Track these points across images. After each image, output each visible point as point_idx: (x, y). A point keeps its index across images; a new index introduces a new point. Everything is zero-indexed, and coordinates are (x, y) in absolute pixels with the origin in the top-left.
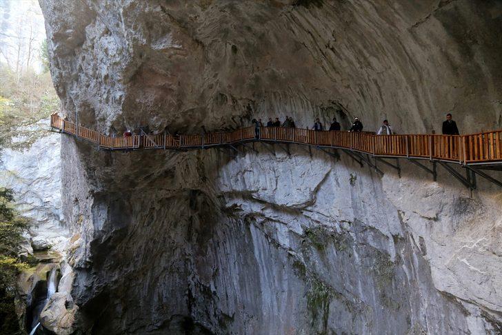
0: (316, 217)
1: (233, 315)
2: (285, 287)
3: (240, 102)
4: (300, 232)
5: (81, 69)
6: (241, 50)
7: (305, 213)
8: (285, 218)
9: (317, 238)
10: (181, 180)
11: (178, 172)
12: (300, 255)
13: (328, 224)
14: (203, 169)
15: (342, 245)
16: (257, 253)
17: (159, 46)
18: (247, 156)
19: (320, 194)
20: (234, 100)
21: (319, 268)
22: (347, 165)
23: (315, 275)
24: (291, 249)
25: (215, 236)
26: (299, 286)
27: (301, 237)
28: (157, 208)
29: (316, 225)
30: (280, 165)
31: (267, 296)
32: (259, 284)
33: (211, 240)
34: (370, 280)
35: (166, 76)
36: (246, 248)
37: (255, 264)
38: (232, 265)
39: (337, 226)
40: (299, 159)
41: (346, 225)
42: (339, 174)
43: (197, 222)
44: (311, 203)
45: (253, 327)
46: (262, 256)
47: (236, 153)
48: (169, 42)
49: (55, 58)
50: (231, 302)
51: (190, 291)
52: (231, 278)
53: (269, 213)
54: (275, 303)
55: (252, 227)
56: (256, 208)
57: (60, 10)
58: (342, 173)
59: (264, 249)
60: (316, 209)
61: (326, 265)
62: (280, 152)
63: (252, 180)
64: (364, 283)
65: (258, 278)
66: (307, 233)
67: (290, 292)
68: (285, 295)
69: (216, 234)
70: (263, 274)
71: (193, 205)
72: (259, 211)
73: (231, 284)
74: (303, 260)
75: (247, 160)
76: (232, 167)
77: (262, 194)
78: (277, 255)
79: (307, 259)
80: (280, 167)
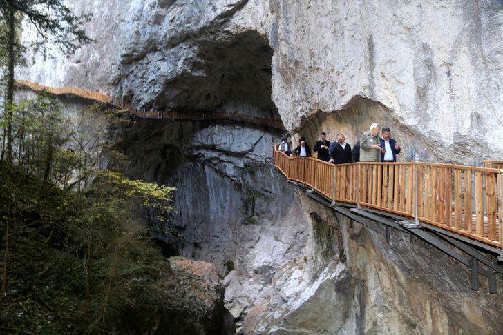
0: (253, 157)
1: (185, 226)
2: (228, 198)
3: (218, 100)
4: (242, 166)
5: (132, 72)
6: (226, 77)
7: (247, 155)
8: (233, 159)
9: (251, 169)
10: (165, 138)
11: (165, 134)
12: (240, 179)
13: (259, 160)
14: (182, 132)
15: (265, 169)
16: (208, 182)
17: (197, 74)
18: (217, 126)
19: (257, 145)
20: (216, 98)
21: (251, 183)
22: (271, 134)
23: (248, 188)
24: (234, 177)
25: (175, 175)
26: (237, 196)
27: (242, 168)
28: (142, 156)
29: (252, 161)
30: (236, 132)
31: (214, 206)
32: (208, 200)
33: (171, 179)
34: (278, 183)
35: (189, 85)
36: (200, 181)
37: (207, 189)
38: (187, 193)
39: (264, 160)
40: (248, 129)
41: (268, 160)
42: (267, 137)
43: (163, 166)
44: (251, 150)
45: (202, 229)
46: (212, 184)
47: (209, 124)
48: (201, 73)
49: (119, 65)
50: (184, 217)
51: (149, 216)
52: (185, 201)
53: (223, 157)
54: (220, 210)
55: (206, 167)
56: (215, 155)
57: (136, 44)
58: (269, 137)
59: (214, 180)
60: (253, 153)
61: (255, 181)
62: (237, 125)
63: (217, 139)
64: (275, 185)
65: (208, 197)
66: (246, 166)
67: (231, 200)
68: (228, 203)
69: (177, 173)
70: (212, 194)
71: (163, 155)
72: (217, 156)
73: (186, 206)
74: (241, 181)
75: (217, 128)
76: (205, 132)
77: (223, 147)
78: (223, 182)
79: (244, 180)
80: (236, 133)
